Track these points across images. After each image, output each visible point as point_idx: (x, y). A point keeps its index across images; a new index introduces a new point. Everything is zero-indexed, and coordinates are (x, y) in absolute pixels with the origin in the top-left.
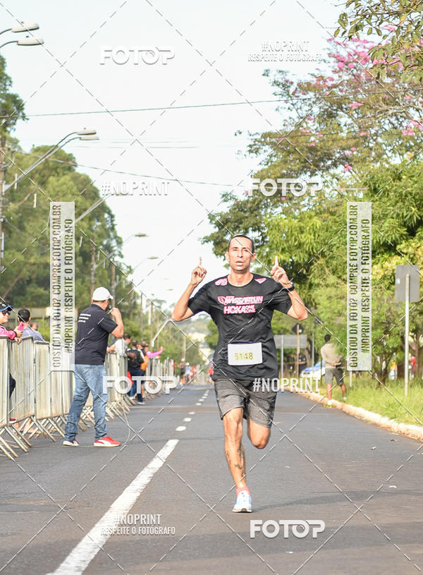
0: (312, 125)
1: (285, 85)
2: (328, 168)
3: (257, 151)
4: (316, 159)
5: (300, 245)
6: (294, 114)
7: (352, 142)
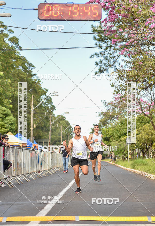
0: (111, 111)
1: (105, 103)
2: (113, 119)
3: (100, 116)
4: (112, 117)
5: (108, 134)
6: (107, 109)
7: (118, 114)
